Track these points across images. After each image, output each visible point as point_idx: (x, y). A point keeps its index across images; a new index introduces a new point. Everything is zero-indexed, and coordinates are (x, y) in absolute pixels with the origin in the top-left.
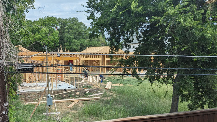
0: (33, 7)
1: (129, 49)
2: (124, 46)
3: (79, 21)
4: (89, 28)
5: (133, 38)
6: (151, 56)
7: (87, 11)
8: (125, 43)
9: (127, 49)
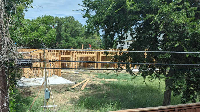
0: (32, 6)
1: (123, 45)
2: (119, 43)
3: (75, 20)
4: (85, 25)
5: (127, 35)
6: (145, 52)
7: (83, 10)
8: (119, 39)
9: (121, 45)
